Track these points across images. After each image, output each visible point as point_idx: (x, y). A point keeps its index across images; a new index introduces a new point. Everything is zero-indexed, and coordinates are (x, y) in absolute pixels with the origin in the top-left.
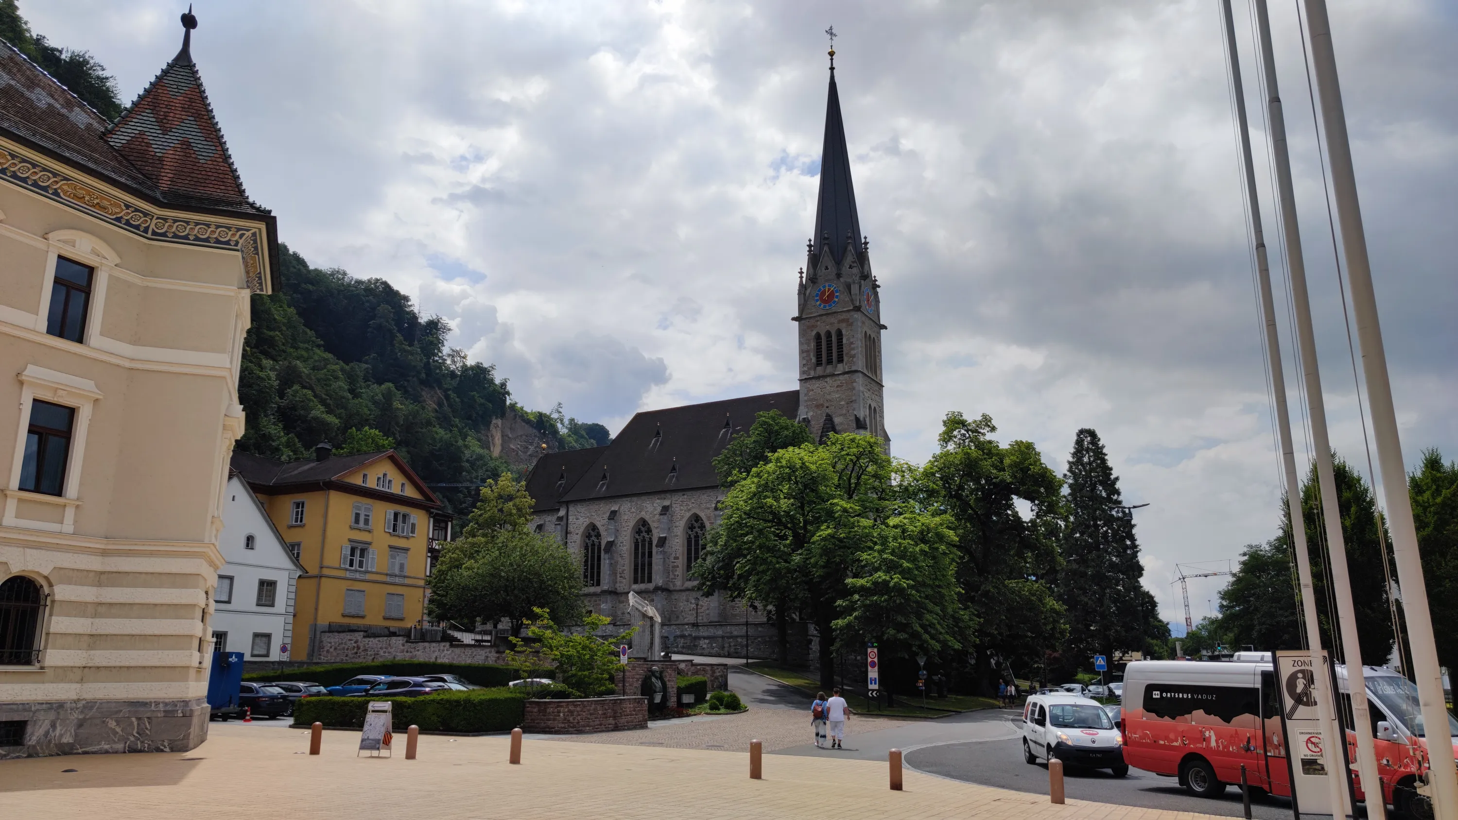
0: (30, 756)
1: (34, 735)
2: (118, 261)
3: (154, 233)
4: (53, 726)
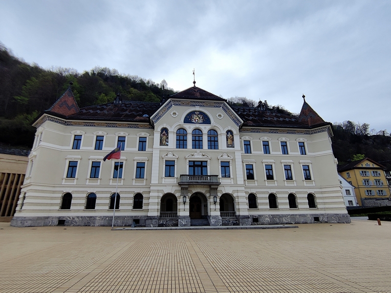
0: (321, 223)
2: (307, 140)
3: (311, 133)
4: (323, 218)
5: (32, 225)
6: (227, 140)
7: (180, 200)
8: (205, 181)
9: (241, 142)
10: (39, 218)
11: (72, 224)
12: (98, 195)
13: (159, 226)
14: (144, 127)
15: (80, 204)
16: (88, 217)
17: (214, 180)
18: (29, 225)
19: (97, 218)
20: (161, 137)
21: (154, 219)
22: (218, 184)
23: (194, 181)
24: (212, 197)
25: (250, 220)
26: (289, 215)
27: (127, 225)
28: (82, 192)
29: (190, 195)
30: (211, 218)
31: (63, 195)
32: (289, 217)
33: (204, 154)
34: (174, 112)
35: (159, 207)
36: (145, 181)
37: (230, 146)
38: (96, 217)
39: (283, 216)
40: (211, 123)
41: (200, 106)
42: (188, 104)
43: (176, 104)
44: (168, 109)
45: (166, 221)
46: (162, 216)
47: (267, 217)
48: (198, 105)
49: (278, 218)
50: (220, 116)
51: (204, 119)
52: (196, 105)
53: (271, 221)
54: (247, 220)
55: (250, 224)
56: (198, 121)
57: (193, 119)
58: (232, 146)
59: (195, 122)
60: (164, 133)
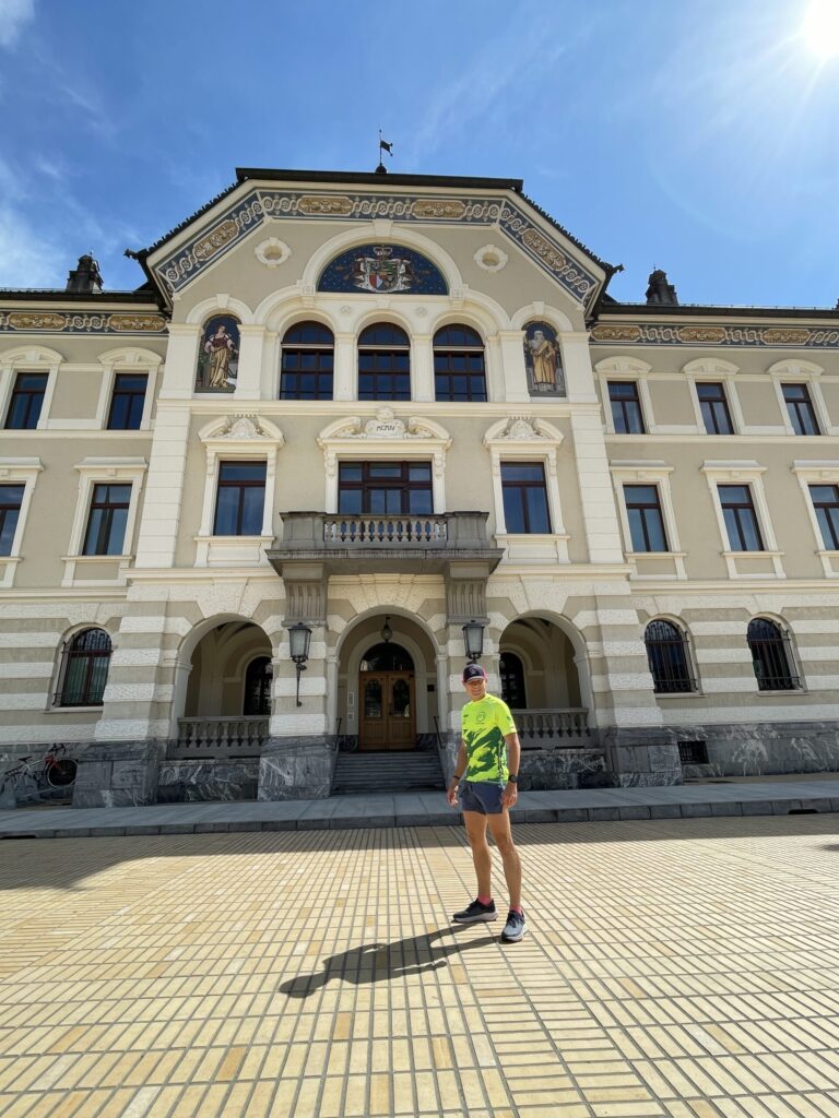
6: (530, 363)
8: (413, 543)
14: (142, 328)
20: (203, 353)
21: (125, 756)
22: (490, 559)
24: (457, 630)
25: (674, 752)
29: (340, 626)
33: (413, 424)
34: (274, 243)
35: (167, 692)
36: (123, 566)
37: (544, 388)
40: (451, 291)
41: (396, 218)
42: (339, 210)
43: (282, 213)
44: (242, 232)
45: (205, 766)
46: (189, 742)
47: (753, 737)
48: (387, 217)
49: (812, 739)
50: (490, 260)
51: (416, 274)
52: (378, 216)
53: (772, 758)
54: (659, 751)
55: (679, 775)
56: (387, 284)
57: (361, 277)
58: (555, 389)
59: (370, 288)
60: (219, 335)
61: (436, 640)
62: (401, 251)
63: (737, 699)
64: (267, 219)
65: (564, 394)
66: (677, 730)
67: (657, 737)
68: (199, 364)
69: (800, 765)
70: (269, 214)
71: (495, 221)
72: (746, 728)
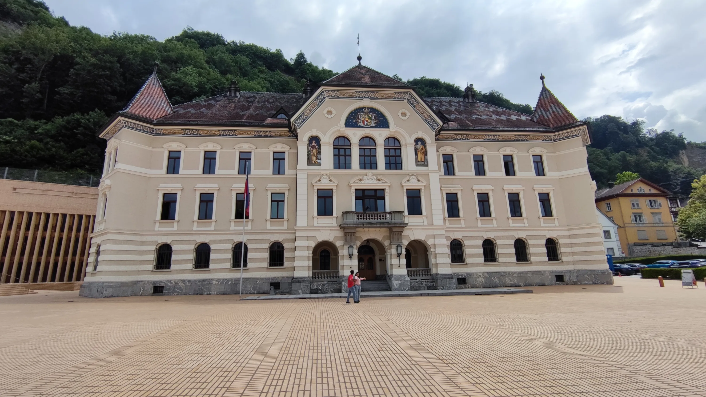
0: (567, 284)
1: (566, 279)
2: (547, 151)
3: (554, 140)
4: (570, 277)
5: (114, 295)
6: (416, 154)
7: (343, 252)
8: (382, 221)
9: (438, 156)
10: (123, 284)
11: (176, 292)
12: (212, 247)
13: (311, 293)
14: (281, 136)
15: (186, 261)
16: (199, 281)
17: (396, 219)
18: (110, 295)
19: (214, 282)
20: (309, 152)
21: (304, 281)
22: (403, 225)
23: (365, 221)
24: (394, 246)
25: (455, 281)
26: (516, 272)
27: (261, 291)
28: (188, 242)
29: (358, 244)
30: (393, 279)
31: (157, 247)
32: (515, 275)
33: (379, 178)
34: (330, 109)
35: (310, 263)
36: (285, 223)
37: (421, 163)
38: (212, 280)
39: (506, 274)
40: (390, 127)
41: (371, 98)
42: (352, 95)
43: (332, 96)
44: (318, 104)
45: (323, 284)
46: (315, 278)
47: (481, 277)
48: (368, 98)
49: (499, 277)
50: (404, 114)
51: (378, 119)
52: (365, 97)
53: (486, 283)
54: (450, 280)
55: (455, 287)
56: (368, 123)
57: (359, 121)
58: (424, 163)
59: (363, 125)
60: (313, 144)
61: (386, 248)
62: (373, 110)
63: (477, 265)
64: (327, 99)
65: (427, 165)
66: (458, 274)
67: (449, 277)
68: (308, 155)
69: (494, 285)
70: (327, 97)
71: (405, 99)
72: (479, 274)
